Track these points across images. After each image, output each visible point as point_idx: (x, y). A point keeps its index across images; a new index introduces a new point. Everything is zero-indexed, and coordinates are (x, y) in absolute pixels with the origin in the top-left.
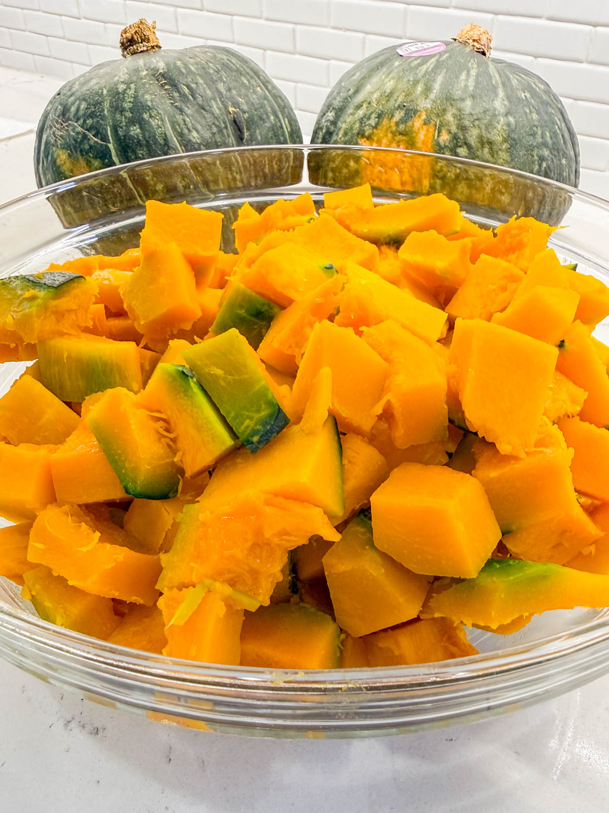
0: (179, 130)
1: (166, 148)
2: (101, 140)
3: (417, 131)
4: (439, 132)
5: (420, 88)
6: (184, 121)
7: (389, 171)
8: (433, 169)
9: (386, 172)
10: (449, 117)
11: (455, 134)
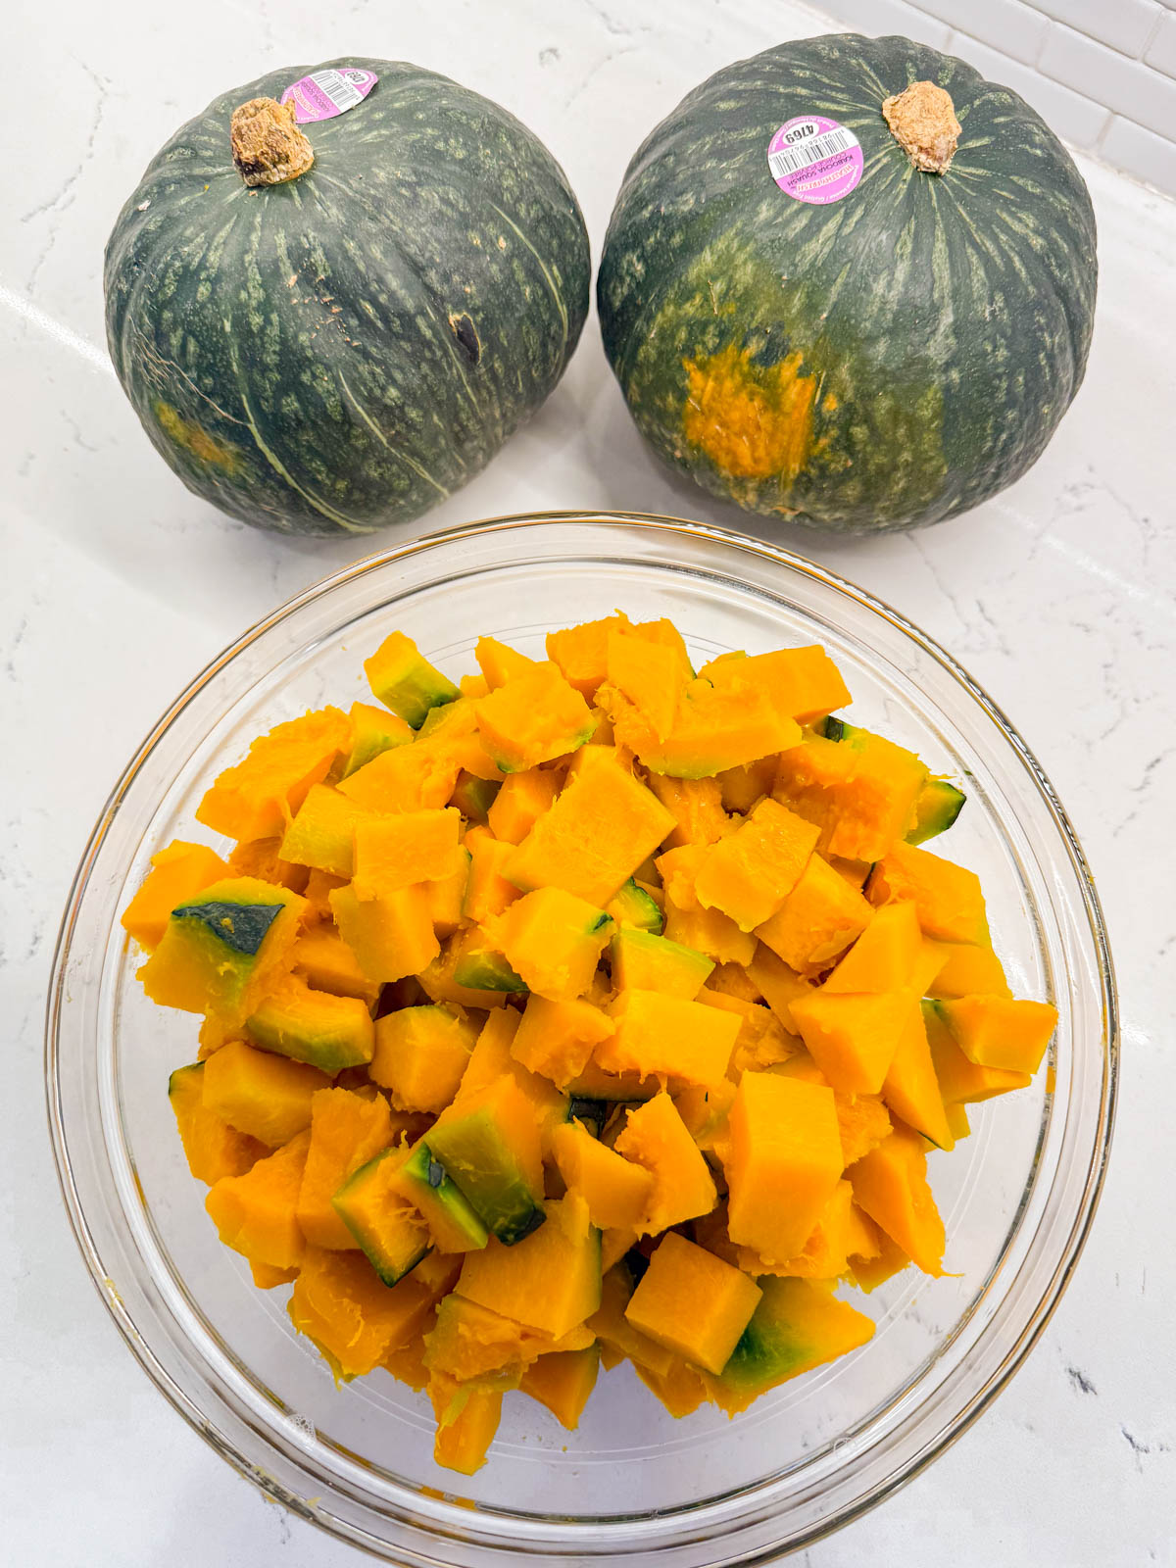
0: (366, 394)
1: (346, 428)
2: (234, 415)
3: (784, 385)
4: (824, 394)
5: (798, 300)
6: (373, 374)
7: (733, 437)
8: (808, 449)
9: (728, 436)
10: (844, 372)
11: (851, 404)
